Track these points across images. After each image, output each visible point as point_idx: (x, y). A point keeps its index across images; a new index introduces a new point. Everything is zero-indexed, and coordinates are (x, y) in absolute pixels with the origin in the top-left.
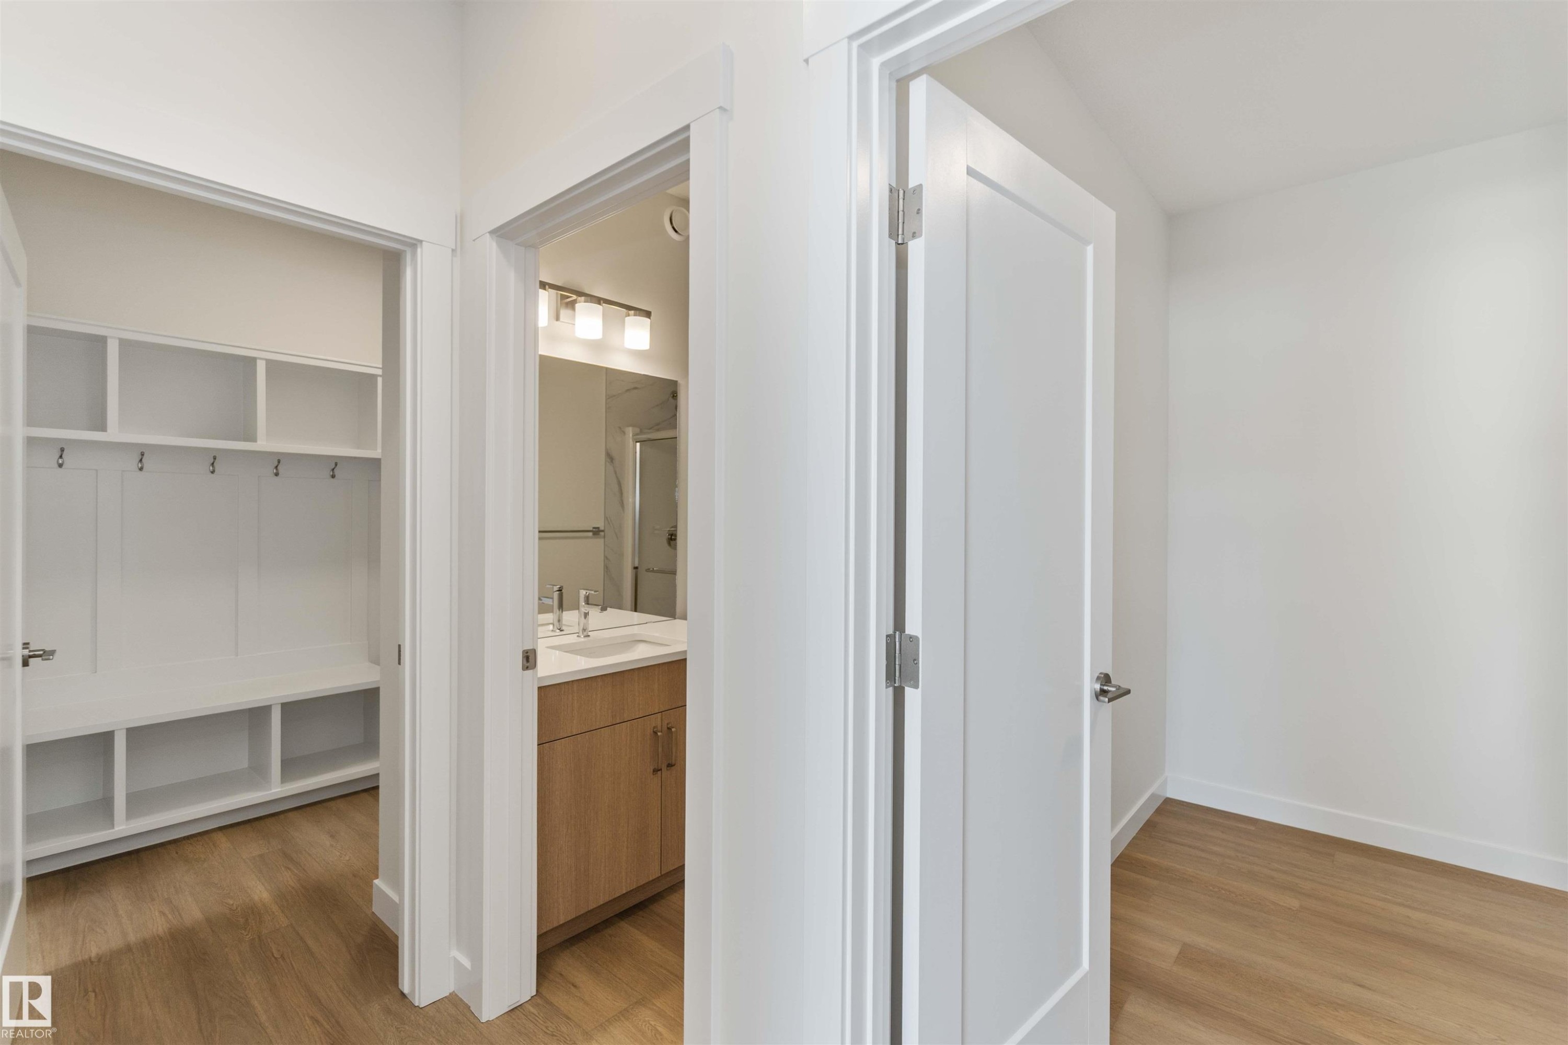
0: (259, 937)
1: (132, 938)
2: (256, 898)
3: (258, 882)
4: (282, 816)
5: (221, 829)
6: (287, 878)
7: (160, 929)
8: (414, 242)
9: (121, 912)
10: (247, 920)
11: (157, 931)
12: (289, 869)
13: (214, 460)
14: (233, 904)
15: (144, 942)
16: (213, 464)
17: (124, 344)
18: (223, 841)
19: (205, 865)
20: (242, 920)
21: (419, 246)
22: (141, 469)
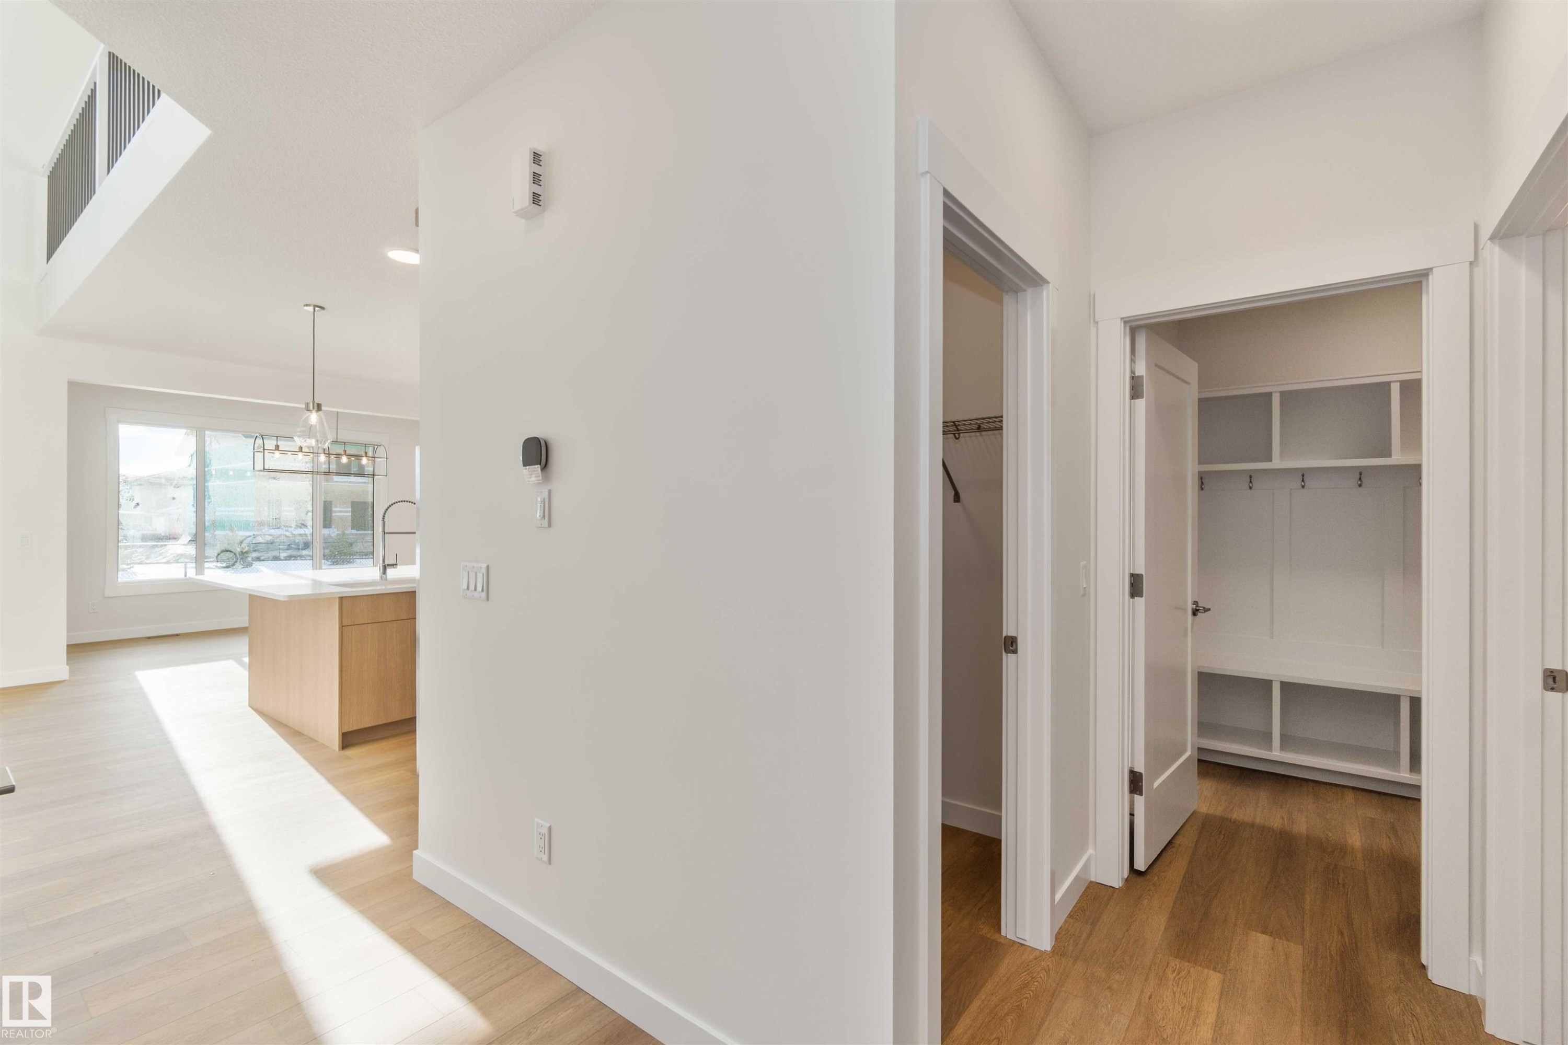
0: (1336, 865)
1: (1258, 821)
2: (1350, 842)
3: (1358, 833)
4: (1410, 802)
5: (1353, 788)
6: (1384, 843)
7: (1276, 825)
8: (1426, 272)
9: (1260, 805)
10: (1334, 851)
11: (1274, 825)
12: (1389, 838)
13: (1361, 475)
14: (1330, 837)
15: (1263, 827)
16: (1360, 478)
17: (1283, 394)
18: (1350, 797)
19: (1327, 805)
20: (1330, 850)
21: (1430, 273)
22: (1303, 487)
